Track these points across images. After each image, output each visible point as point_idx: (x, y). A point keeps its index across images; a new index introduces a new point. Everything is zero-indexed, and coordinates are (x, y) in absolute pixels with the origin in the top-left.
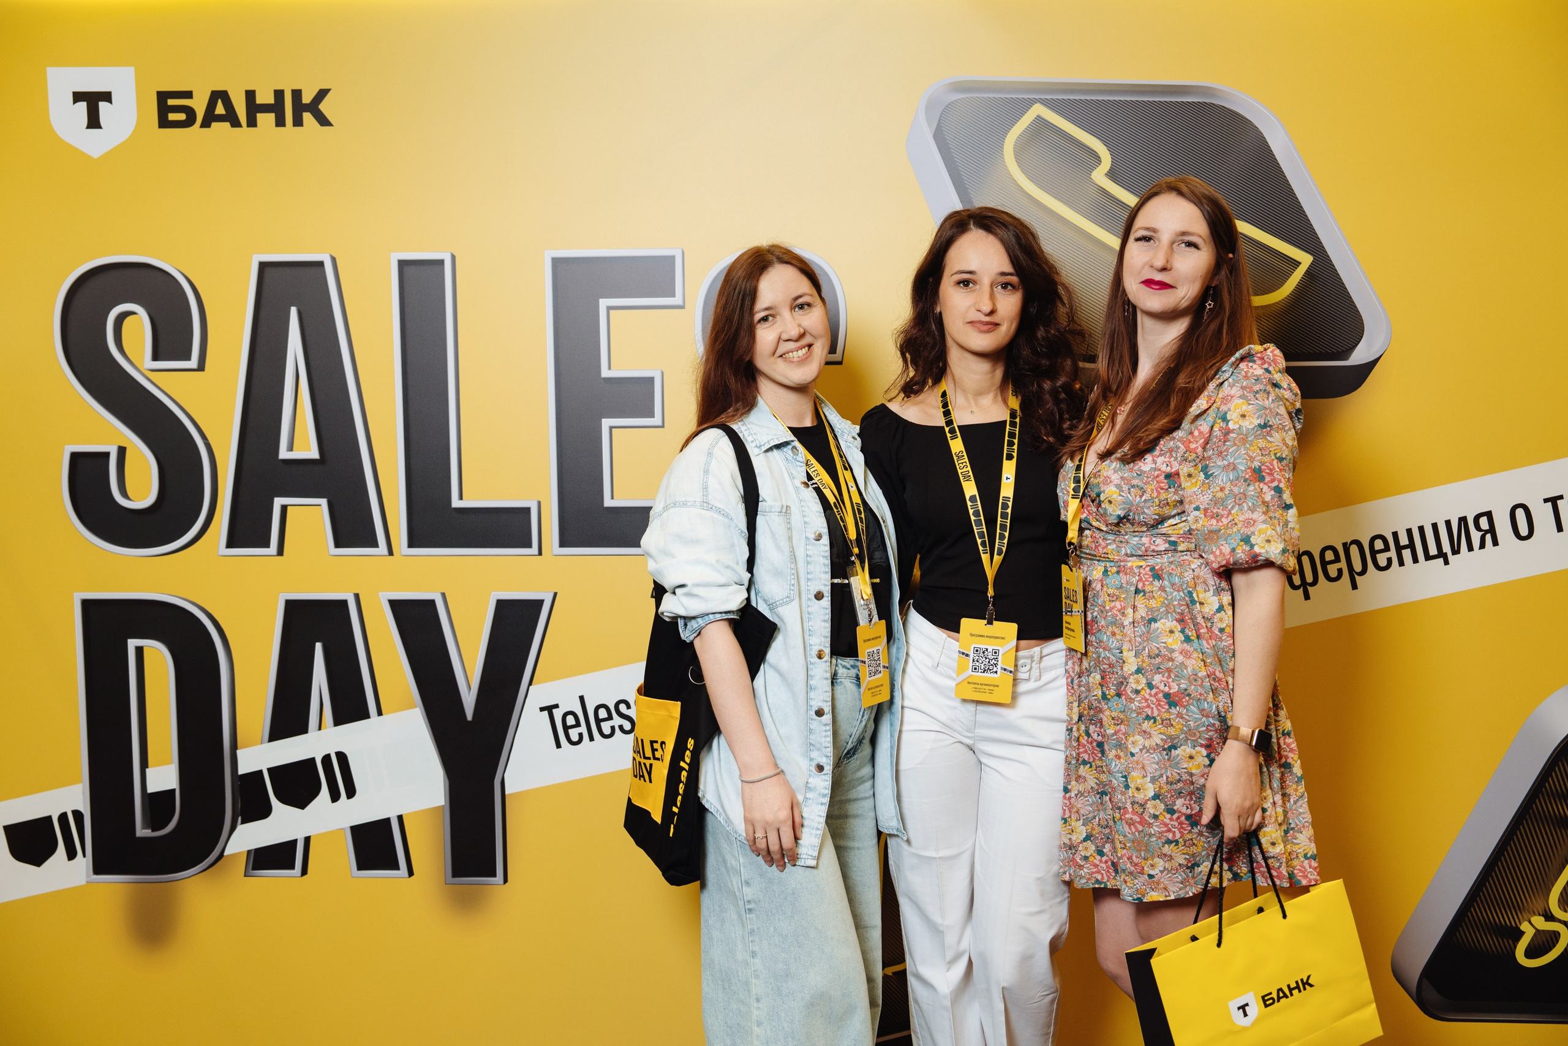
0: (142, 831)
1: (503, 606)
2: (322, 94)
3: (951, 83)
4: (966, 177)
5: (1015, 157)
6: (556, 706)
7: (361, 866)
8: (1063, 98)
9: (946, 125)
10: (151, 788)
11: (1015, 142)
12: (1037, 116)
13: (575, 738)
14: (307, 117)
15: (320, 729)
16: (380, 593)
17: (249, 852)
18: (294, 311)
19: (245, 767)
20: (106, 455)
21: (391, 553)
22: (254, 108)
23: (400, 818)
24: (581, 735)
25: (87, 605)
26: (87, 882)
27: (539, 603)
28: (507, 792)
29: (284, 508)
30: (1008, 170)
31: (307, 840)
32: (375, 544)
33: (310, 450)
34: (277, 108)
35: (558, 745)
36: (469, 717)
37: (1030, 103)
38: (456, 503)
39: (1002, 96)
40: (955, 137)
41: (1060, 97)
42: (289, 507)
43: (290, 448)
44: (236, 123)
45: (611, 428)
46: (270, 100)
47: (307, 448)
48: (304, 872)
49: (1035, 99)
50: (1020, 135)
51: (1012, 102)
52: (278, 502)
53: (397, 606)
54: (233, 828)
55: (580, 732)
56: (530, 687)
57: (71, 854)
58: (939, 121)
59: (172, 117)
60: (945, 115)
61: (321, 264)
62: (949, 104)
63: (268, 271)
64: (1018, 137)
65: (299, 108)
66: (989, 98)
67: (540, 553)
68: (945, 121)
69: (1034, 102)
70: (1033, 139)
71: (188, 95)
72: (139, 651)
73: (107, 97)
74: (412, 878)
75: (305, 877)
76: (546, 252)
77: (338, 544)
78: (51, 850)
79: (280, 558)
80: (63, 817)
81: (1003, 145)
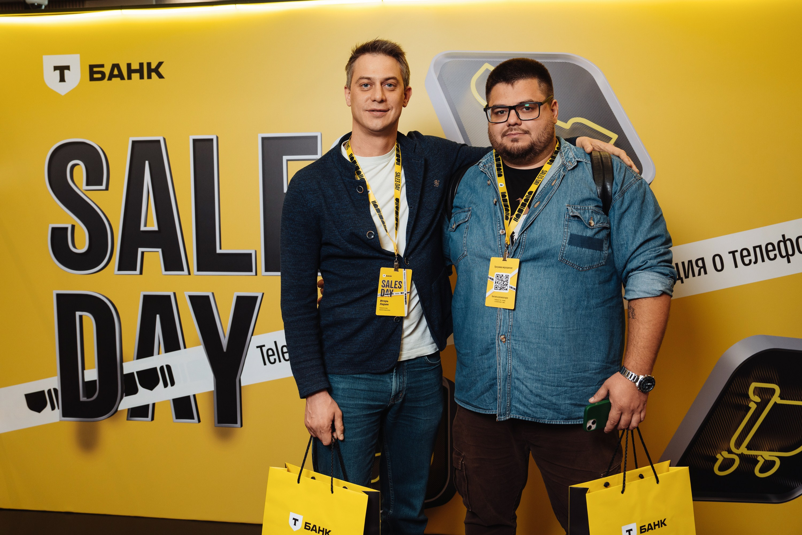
0: (83, 399)
1: (240, 299)
2: (160, 64)
3: (445, 54)
4: (453, 97)
5: (476, 88)
6: (264, 346)
7: (178, 417)
8: (499, 60)
9: (443, 73)
10: (86, 380)
11: (476, 81)
13: (272, 361)
14: (154, 75)
15: (159, 354)
16: (185, 292)
17: (129, 409)
18: (147, 163)
19: (126, 371)
20: (67, 229)
21: (189, 274)
22: (130, 71)
24: (275, 359)
25: (59, 296)
26: (60, 420)
27: (256, 298)
28: (242, 385)
29: (143, 253)
30: (473, 94)
31: (154, 405)
32: (182, 270)
33: (154, 226)
34: (140, 71)
35: (265, 364)
36: (225, 350)
37: (483, 63)
38: (218, 251)
39: (469, 60)
40: (448, 79)
41: (497, 60)
42: (145, 253)
43: (145, 226)
44: (122, 78)
46: (137, 67)
48: (153, 419)
49: (485, 61)
51: (474, 62)
52: (140, 250)
53: (192, 298)
54: (121, 398)
56: (252, 337)
57: (53, 408)
58: (440, 72)
59: (96, 76)
60: (443, 69)
61: (159, 141)
62: (445, 64)
63: (136, 145)
64: (477, 79)
65: (150, 70)
66: (463, 60)
67: (256, 275)
68: (443, 71)
71: (102, 66)
72: (81, 317)
73: (68, 68)
74: (200, 423)
75: (153, 421)
76: (259, 134)
77: (166, 270)
78: (45, 406)
79: (141, 276)
80: (49, 391)
81: (470, 83)
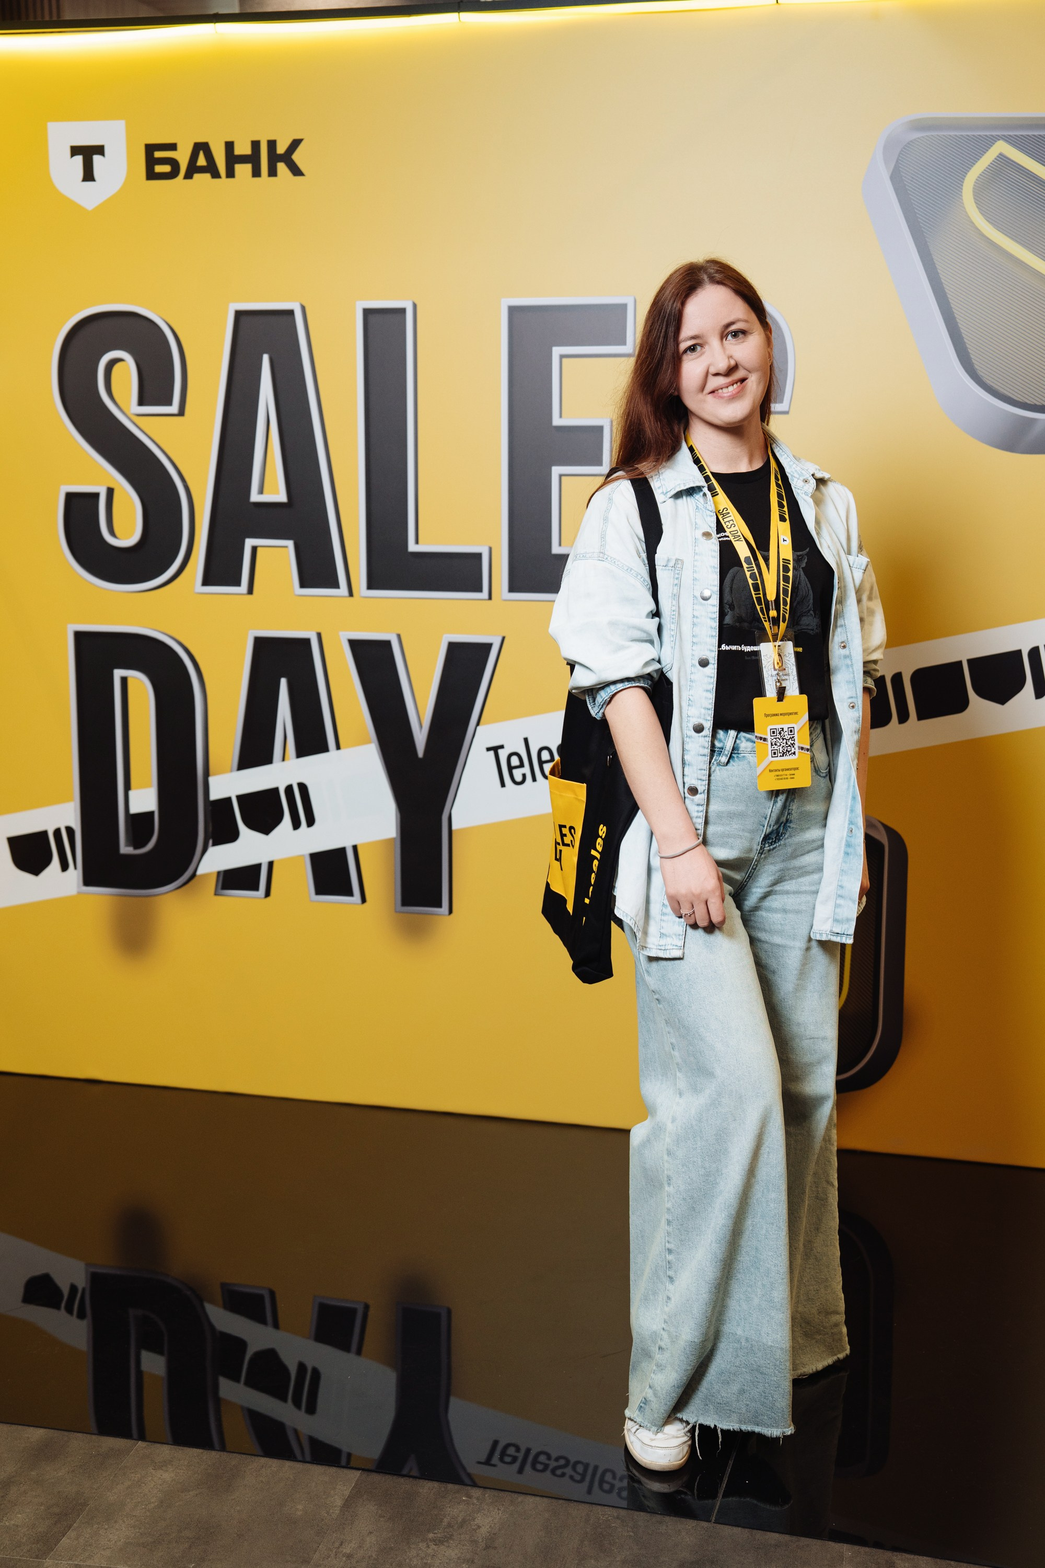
0: (125, 849)
1: (454, 649)
2: (296, 144)
3: (911, 121)
4: (922, 219)
5: (974, 198)
6: (502, 747)
7: (319, 891)
8: (1028, 134)
9: (903, 165)
10: (133, 810)
11: (975, 182)
12: (1000, 154)
13: (518, 778)
14: (281, 167)
15: (283, 760)
16: (341, 633)
17: (219, 873)
18: (266, 358)
19: (216, 794)
20: (96, 496)
21: (351, 594)
22: (233, 159)
23: (355, 848)
24: (524, 776)
25: (80, 637)
26: (79, 893)
27: (488, 647)
28: (454, 827)
29: (254, 549)
30: (967, 213)
31: (271, 864)
32: (336, 585)
33: (277, 493)
34: (253, 159)
35: (503, 785)
36: (420, 753)
37: (992, 141)
38: (412, 547)
39: (964, 133)
40: (912, 178)
41: (1024, 133)
42: (259, 550)
43: (261, 491)
44: (216, 175)
45: (561, 476)
46: (247, 151)
47: (276, 492)
48: (268, 894)
49: (998, 136)
50: (980, 175)
51: (974, 139)
52: (249, 543)
53: (354, 644)
54: (205, 850)
55: (524, 772)
56: (478, 728)
57: (64, 867)
58: (897, 161)
59: (159, 169)
60: (903, 155)
61: (291, 313)
62: (908, 143)
63: (243, 319)
64: (978, 177)
65: (274, 158)
66: (950, 136)
67: (490, 598)
68: (902, 161)
69: (996, 138)
70: (994, 179)
71: (173, 147)
72: (124, 680)
73: (100, 150)
74: (365, 905)
75: (268, 899)
76: (503, 300)
77: (303, 585)
78: (47, 861)
79: (250, 596)
80: (57, 832)
81: (962, 186)
